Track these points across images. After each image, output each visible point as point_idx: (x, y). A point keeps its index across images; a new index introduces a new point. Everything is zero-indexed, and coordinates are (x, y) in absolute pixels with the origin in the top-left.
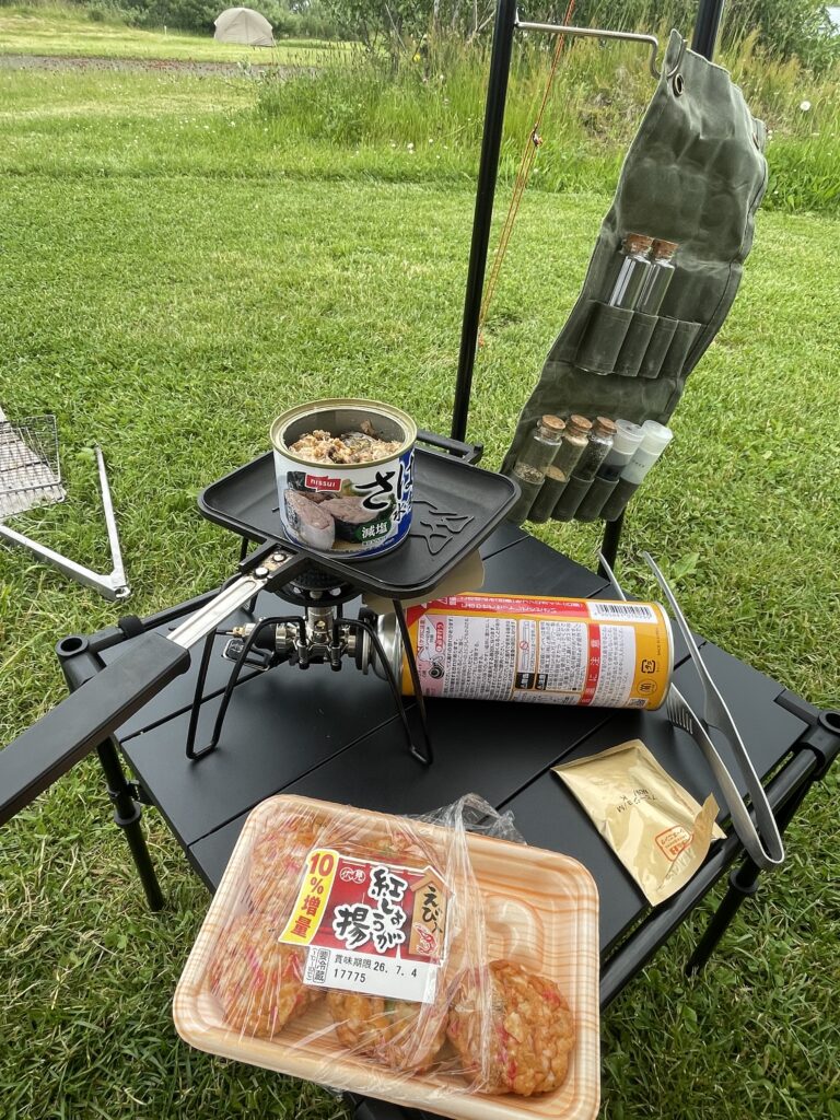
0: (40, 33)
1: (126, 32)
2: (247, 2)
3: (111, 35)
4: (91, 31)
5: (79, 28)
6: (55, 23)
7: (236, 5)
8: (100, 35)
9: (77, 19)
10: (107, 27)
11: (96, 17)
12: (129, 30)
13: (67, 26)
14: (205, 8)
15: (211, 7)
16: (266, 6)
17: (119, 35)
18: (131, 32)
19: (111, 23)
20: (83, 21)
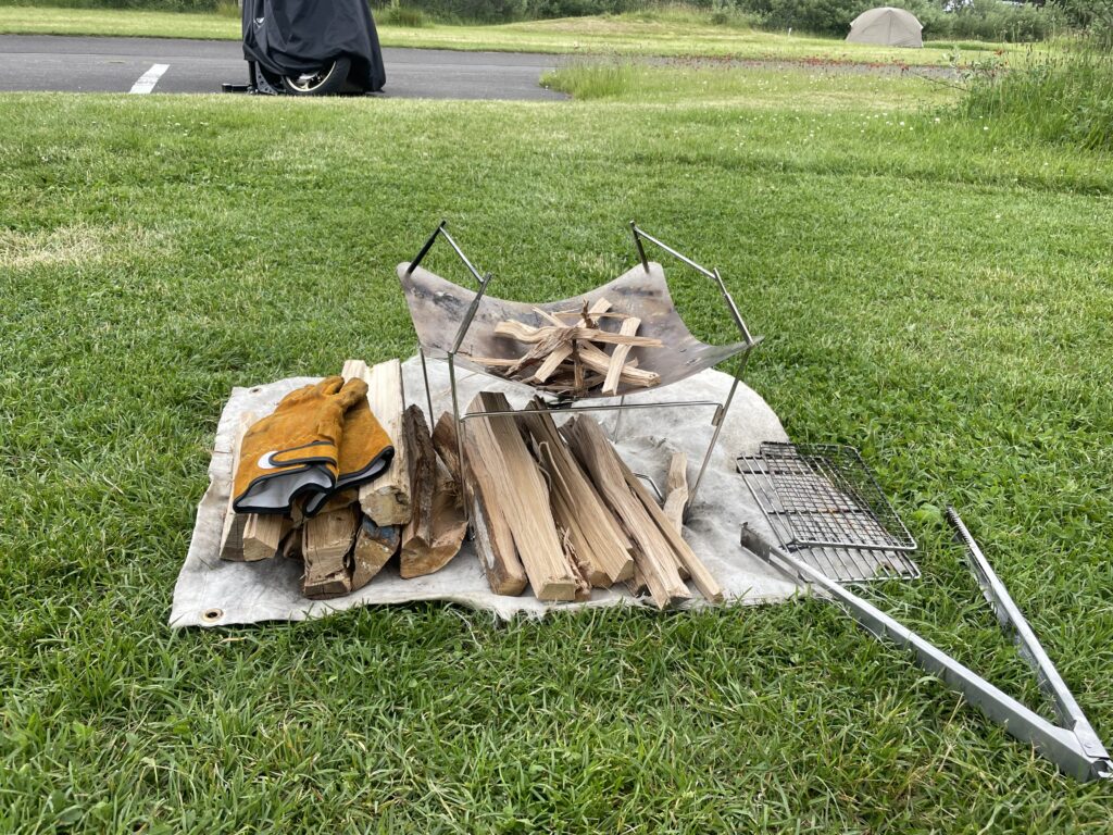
0: (659, 36)
1: (750, 33)
2: (892, 1)
3: (732, 38)
4: (713, 34)
5: (700, 31)
6: (675, 26)
7: (877, 5)
8: (720, 37)
9: (700, 22)
10: (728, 29)
11: (720, 20)
12: (751, 31)
13: (688, 29)
14: (838, 10)
15: (845, 8)
16: (914, 6)
17: (739, 37)
18: (754, 34)
19: (734, 26)
20: (705, 24)
